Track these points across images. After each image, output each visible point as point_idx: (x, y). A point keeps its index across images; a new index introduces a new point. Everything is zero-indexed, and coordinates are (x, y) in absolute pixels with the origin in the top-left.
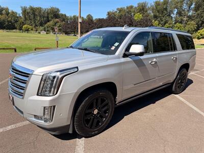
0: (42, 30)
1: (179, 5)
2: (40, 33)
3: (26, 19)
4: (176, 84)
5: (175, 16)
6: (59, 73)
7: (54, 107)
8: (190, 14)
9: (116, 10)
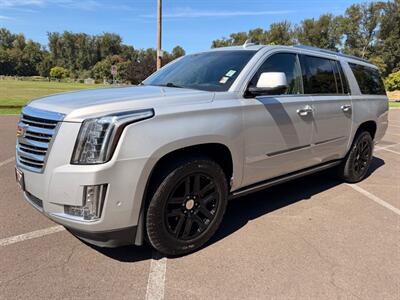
0: (86, 77)
1: (350, 27)
2: (82, 82)
3: (56, 56)
4: (351, 162)
5: (343, 47)
6: (115, 118)
7: (106, 186)
8: (373, 43)
9: (229, 38)
